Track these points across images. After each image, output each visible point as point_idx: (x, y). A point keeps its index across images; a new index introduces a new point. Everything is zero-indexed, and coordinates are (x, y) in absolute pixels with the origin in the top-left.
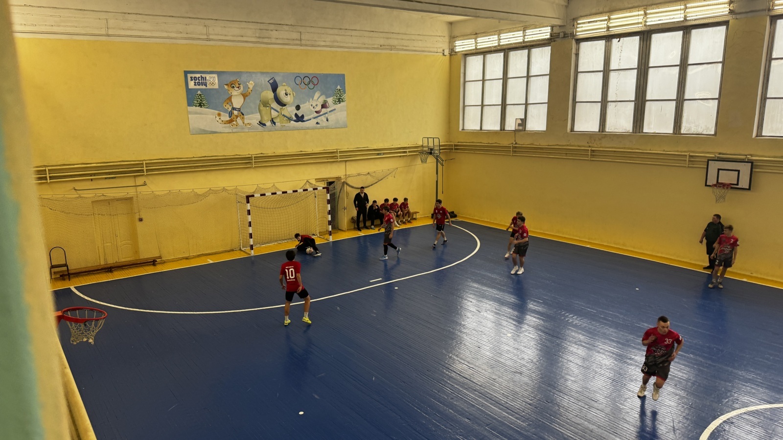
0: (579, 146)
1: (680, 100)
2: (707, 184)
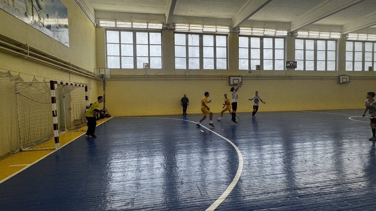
0: (180, 74)
1: (215, 58)
2: (231, 84)
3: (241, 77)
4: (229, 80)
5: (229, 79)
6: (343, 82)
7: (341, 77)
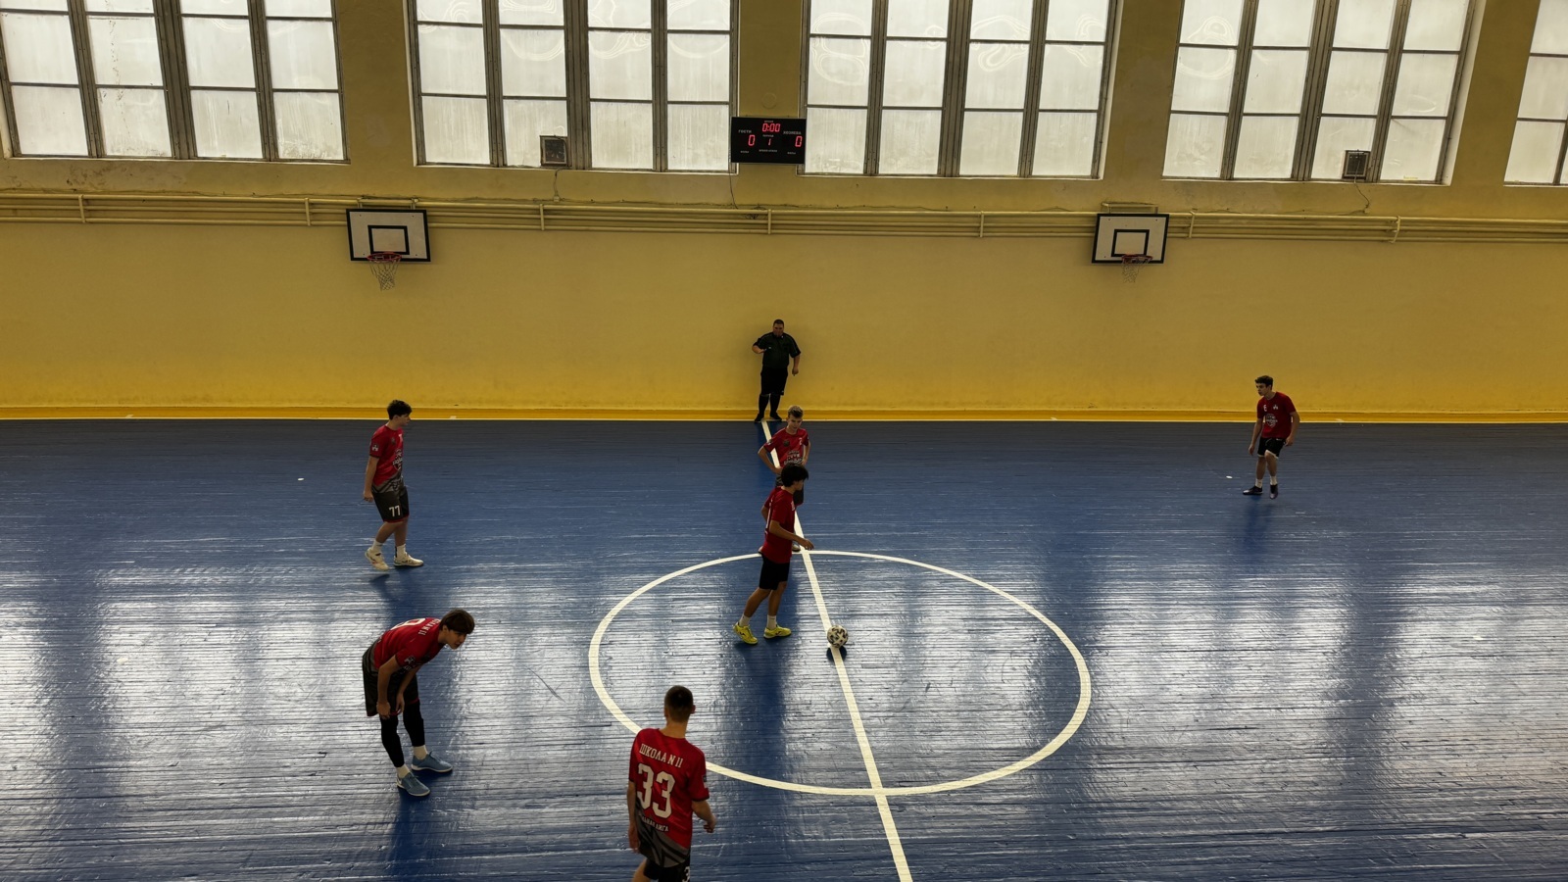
1: (265, 90)
2: (355, 256)
3: (422, 214)
4: (346, 228)
5: (346, 223)
6: (1113, 255)
7: (1107, 226)
